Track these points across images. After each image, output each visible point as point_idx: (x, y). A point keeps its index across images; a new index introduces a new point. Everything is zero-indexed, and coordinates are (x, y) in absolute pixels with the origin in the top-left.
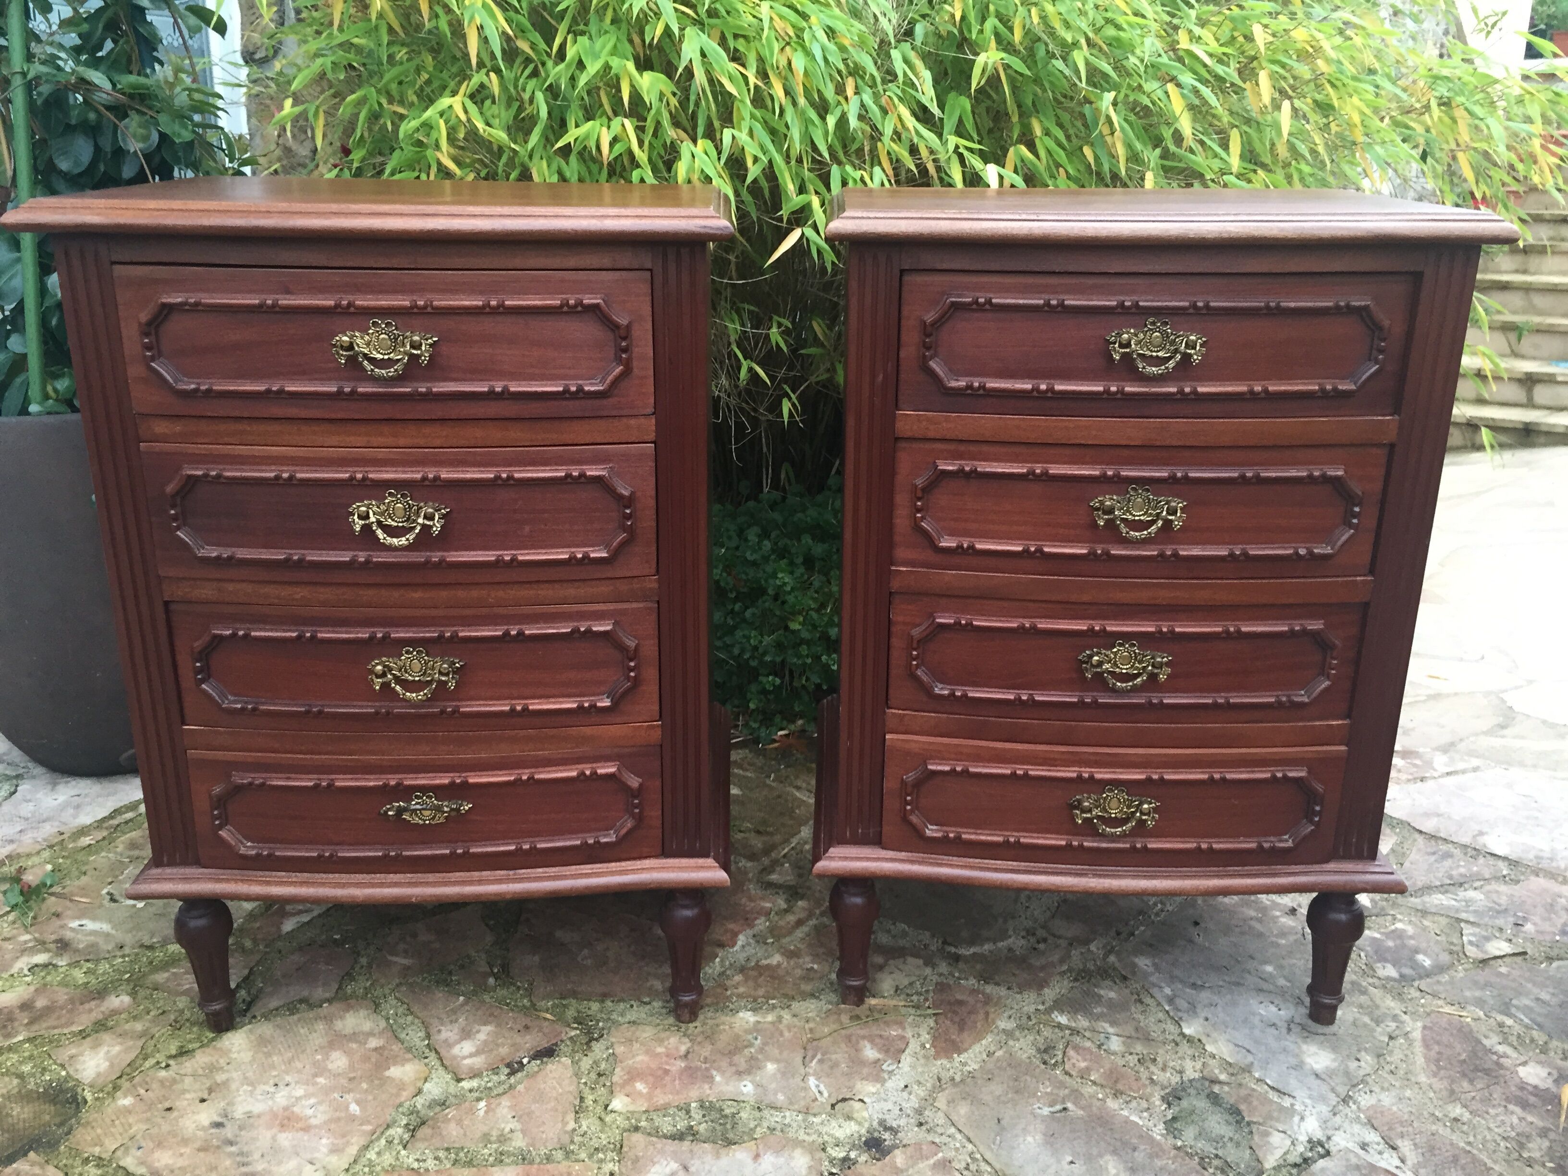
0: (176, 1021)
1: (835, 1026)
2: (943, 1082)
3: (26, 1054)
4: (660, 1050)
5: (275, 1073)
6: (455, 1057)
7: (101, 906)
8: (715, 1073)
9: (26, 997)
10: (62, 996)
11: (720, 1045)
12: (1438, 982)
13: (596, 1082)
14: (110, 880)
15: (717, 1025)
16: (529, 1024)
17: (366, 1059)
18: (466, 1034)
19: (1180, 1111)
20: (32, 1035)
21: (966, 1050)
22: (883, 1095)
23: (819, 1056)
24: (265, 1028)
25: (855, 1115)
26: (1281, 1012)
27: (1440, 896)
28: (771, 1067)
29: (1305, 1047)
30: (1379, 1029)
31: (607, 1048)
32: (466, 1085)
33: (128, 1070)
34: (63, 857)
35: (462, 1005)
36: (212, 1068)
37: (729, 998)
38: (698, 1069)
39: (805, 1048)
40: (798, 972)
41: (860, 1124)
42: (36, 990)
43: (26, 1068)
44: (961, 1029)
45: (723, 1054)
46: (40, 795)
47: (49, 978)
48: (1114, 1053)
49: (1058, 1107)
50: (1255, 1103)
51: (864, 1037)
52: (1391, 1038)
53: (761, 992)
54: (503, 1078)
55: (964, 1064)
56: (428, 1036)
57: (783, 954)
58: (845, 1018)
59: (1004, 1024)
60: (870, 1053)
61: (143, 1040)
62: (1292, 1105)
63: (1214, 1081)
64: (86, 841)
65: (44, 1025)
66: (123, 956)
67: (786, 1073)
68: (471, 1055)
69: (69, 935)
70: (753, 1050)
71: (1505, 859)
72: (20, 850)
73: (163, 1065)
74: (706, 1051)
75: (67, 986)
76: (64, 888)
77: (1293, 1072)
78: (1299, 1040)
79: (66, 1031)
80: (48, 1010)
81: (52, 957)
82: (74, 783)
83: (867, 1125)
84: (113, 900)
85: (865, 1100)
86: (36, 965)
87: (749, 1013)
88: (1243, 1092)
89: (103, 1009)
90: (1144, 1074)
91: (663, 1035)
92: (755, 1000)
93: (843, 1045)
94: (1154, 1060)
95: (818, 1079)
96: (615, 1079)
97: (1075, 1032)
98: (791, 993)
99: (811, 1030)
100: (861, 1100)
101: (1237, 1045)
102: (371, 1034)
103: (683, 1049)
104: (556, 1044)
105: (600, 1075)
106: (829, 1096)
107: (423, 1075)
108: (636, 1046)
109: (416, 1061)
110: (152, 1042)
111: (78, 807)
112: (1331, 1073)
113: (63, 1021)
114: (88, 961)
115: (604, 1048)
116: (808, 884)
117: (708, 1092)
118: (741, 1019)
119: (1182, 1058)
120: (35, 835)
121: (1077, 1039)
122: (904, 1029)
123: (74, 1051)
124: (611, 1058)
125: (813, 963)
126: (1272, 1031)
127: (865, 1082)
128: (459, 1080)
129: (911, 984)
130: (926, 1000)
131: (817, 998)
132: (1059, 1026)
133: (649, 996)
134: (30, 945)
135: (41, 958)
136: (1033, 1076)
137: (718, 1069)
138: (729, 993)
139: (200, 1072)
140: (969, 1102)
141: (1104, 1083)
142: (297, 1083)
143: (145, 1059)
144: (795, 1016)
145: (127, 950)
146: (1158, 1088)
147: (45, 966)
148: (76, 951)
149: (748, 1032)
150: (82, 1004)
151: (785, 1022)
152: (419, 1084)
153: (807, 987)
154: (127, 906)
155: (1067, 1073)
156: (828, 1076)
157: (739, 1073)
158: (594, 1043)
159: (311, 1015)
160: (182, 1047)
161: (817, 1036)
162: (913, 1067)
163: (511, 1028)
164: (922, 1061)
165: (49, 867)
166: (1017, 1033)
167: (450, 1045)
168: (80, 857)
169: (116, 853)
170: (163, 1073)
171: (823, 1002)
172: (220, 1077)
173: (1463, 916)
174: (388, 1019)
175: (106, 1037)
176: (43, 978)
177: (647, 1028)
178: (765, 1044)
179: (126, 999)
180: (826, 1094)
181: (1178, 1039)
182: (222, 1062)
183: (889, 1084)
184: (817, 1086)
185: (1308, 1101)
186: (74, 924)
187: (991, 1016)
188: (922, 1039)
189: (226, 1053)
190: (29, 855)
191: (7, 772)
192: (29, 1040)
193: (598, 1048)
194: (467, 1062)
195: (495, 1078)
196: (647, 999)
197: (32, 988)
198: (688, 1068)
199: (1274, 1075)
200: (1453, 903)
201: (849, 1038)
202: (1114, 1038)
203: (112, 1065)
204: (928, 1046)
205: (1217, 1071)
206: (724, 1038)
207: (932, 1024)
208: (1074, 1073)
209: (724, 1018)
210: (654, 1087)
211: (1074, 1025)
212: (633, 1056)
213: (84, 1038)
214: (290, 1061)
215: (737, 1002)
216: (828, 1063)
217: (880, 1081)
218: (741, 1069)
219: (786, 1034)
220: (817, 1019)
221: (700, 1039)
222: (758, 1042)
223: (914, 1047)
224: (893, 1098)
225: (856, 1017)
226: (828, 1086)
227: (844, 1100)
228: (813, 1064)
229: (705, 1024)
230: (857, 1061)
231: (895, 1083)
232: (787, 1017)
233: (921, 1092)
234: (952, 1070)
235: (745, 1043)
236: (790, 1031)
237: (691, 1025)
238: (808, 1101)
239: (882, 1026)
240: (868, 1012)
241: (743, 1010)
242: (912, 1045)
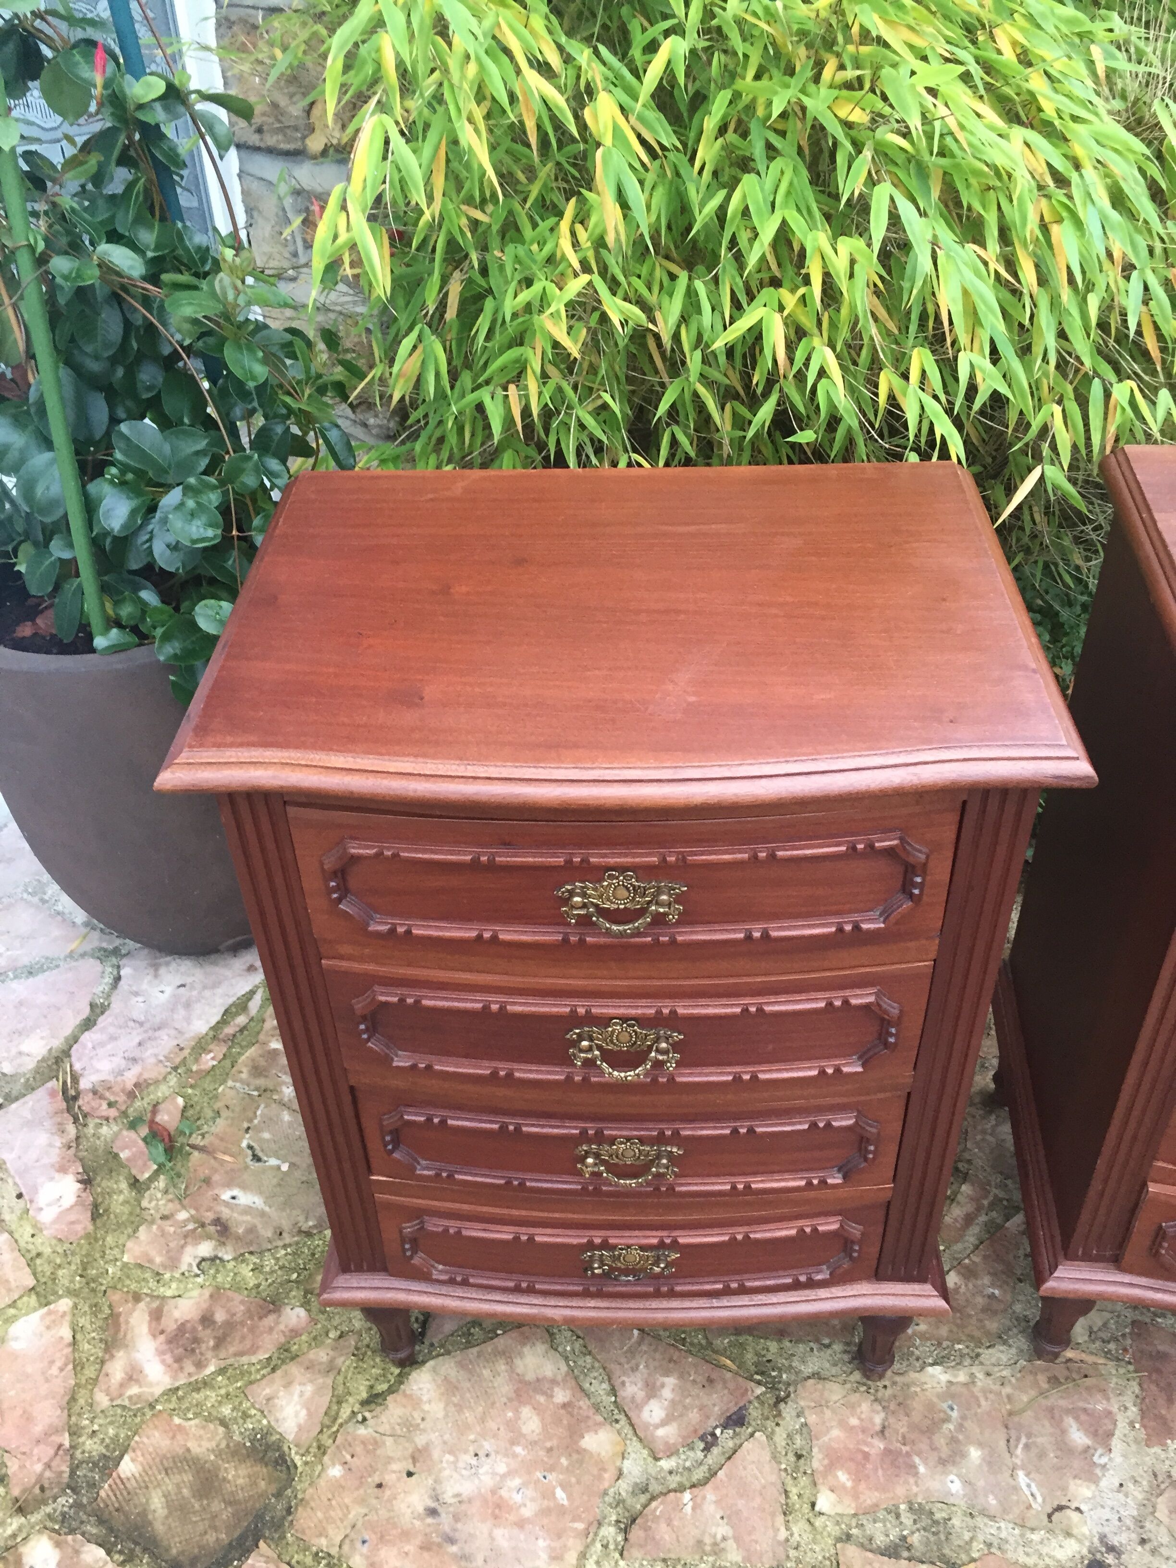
0: (357, 1349)
1: (1033, 1393)
2: (1160, 1479)
3: (223, 1391)
4: (854, 1421)
5: (472, 1437)
6: (647, 1426)
7: (247, 1167)
8: (917, 1460)
9: (205, 1306)
10: (238, 1305)
11: (916, 1417)
13: (796, 1469)
14: (246, 1125)
15: (908, 1386)
16: (714, 1376)
17: (558, 1421)
18: (652, 1390)
20: (223, 1364)
22: (1098, 1499)
23: (1024, 1440)
24: (447, 1366)
25: (1075, 1531)
28: (975, 1454)
31: (798, 1416)
32: (666, 1464)
33: (327, 1421)
34: (192, 1087)
35: (640, 1343)
36: (410, 1427)
38: (900, 1453)
39: (1007, 1427)
40: (980, 1301)
41: (1079, 1541)
42: (211, 1296)
43: (226, 1410)
44: (1170, 1401)
45: (923, 1432)
46: (145, 986)
47: (220, 1278)
51: (1068, 1412)
53: (944, 1331)
54: (700, 1455)
56: (613, 1391)
57: (959, 1273)
58: (1042, 1379)
60: (1078, 1437)
61: (332, 1376)
64: (208, 1060)
65: (232, 1350)
66: (285, 1247)
67: (991, 1463)
68: (664, 1423)
69: (225, 1213)
70: (951, 1427)
72: (146, 1076)
73: (360, 1418)
74: (901, 1426)
75: (239, 1289)
76: (203, 1135)
79: (254, 1359)
80: (230, 1326)
81: (215, 1249)
82: (174, 965)
83: (1087, 1544)
84: (257, 1158)
85: (1082, 1507)
86: (204, 1259)
87: (938, 1369)
89: (282, 1327)
91: (853, 1398)
92: (940, 1344)
93: (1047, 1423)
95: (1027, 1475)
96: (816, 1464)
98: (977, 1334)
99: (1009, 1397)
100: (1078, 1509)
102: (554, 1382)
103: (878, 1419)
104: (744, 1408)
105: (799, 1457)
106: (1044, 1501)
107: (619, 1449)
108: (828, 1413)
109: (608, 1427)
110: (340, 1379)
111: (188, 1005)
113: (248, 1343)
114: (251, 1253)
115: (794, 1414)
116: (967, 1156)
117: (915, 1489)
118: (933, 1376)
120: (155, 1051)
122: (1108, 1399)
123: (268, 1391)
124: (804, 1430)
125: (993, 1285)
127: (1079, 1482)
128: (657, 1459)
129: (1105, 1325)
130: (1125, 1350)
131: (1005, 1343)
133: (828, 1335)
134: (191, 1226)
135: (205, 1249)
137: (919, 1454)
139: (399, 1432)
142: (497, 1452)
143: (339, 1403)
144: (988, 1374)
145: (286, 1236)
147: (213, 1259)
148: (238, 1238)
149: (943, 1397)
150: (260, 1318)
151: (979, 1384)
152: (618, 1463)
153: (993, 1325)
154: (272, 1167)
156: (1038, 1471)
157: (943, 1462)
158: (782, 1405)
159: (489, 1347)
160: (371, 1387)
161: (1018, 1406)
162: (1124, 1456)
163: (694, 1381)
164: (1134, 1447)
165: (180, 1101)
167: (639, 1407)
168: (207, 1084)
169: (242, 1081)
170: (362, 1431)
171: (1013, 1351)
172: (420, 1440)
174: (567, 1359)
175: (294, 1369)
176: (214, 1277)
177: (835, 1387)
178: (964, 1418)
179: (302, 1312)
180: (1040, 1499)
182: (417, 1415)
183: (1103, 1483)
184: (1029, 1486)
186: (226, 1196)
188: (1129, 1413)
189: (416, 1402)
190: (157, 1082)
191: (104, 945)
192: (222, 1371)
193: (788, 1410)
194: (661, 1432)
195: (691, 1454)
196: (826, 1341)
197: (207, 1293)
198: (887, 1452)
201: (1051, 1410)
203: (310, 1414)
204: (1137, 1426)
206: (917, 1405)
207: (1137, 1390)
209: (913, 1375)
210: (857, 1480)
212: (828, 1430)
213: (274, 1370)
214: (482, 1420)
215: (922, 1348)
216: (1034, 1451)
217: (1094, 1480)
218: (943, 1456)
219: (983, 1402)
220: (1013, 1380)
221: (893, 1406)
222: (955, 1414)
223: (1122, 1427)
224: (1109, 1503)
225: (1054, 1381)
226: (1040, 1485)
227: (1060, 1508)
228: (1019, 1451)
229: (894, 1383)
230: (1064, 1448)
231: (1109, 1481)
232: (980, 1376)
233: (1138, 1493)
234: (1167, 1462)
235: (942, 1415)
236: (986, 1399)
237: (880, 1384)
238: (1022, 1507)
239: (1085, 1394)
240: (1066, 1373)
241: (930, 1361)
242: (1120, 1425)
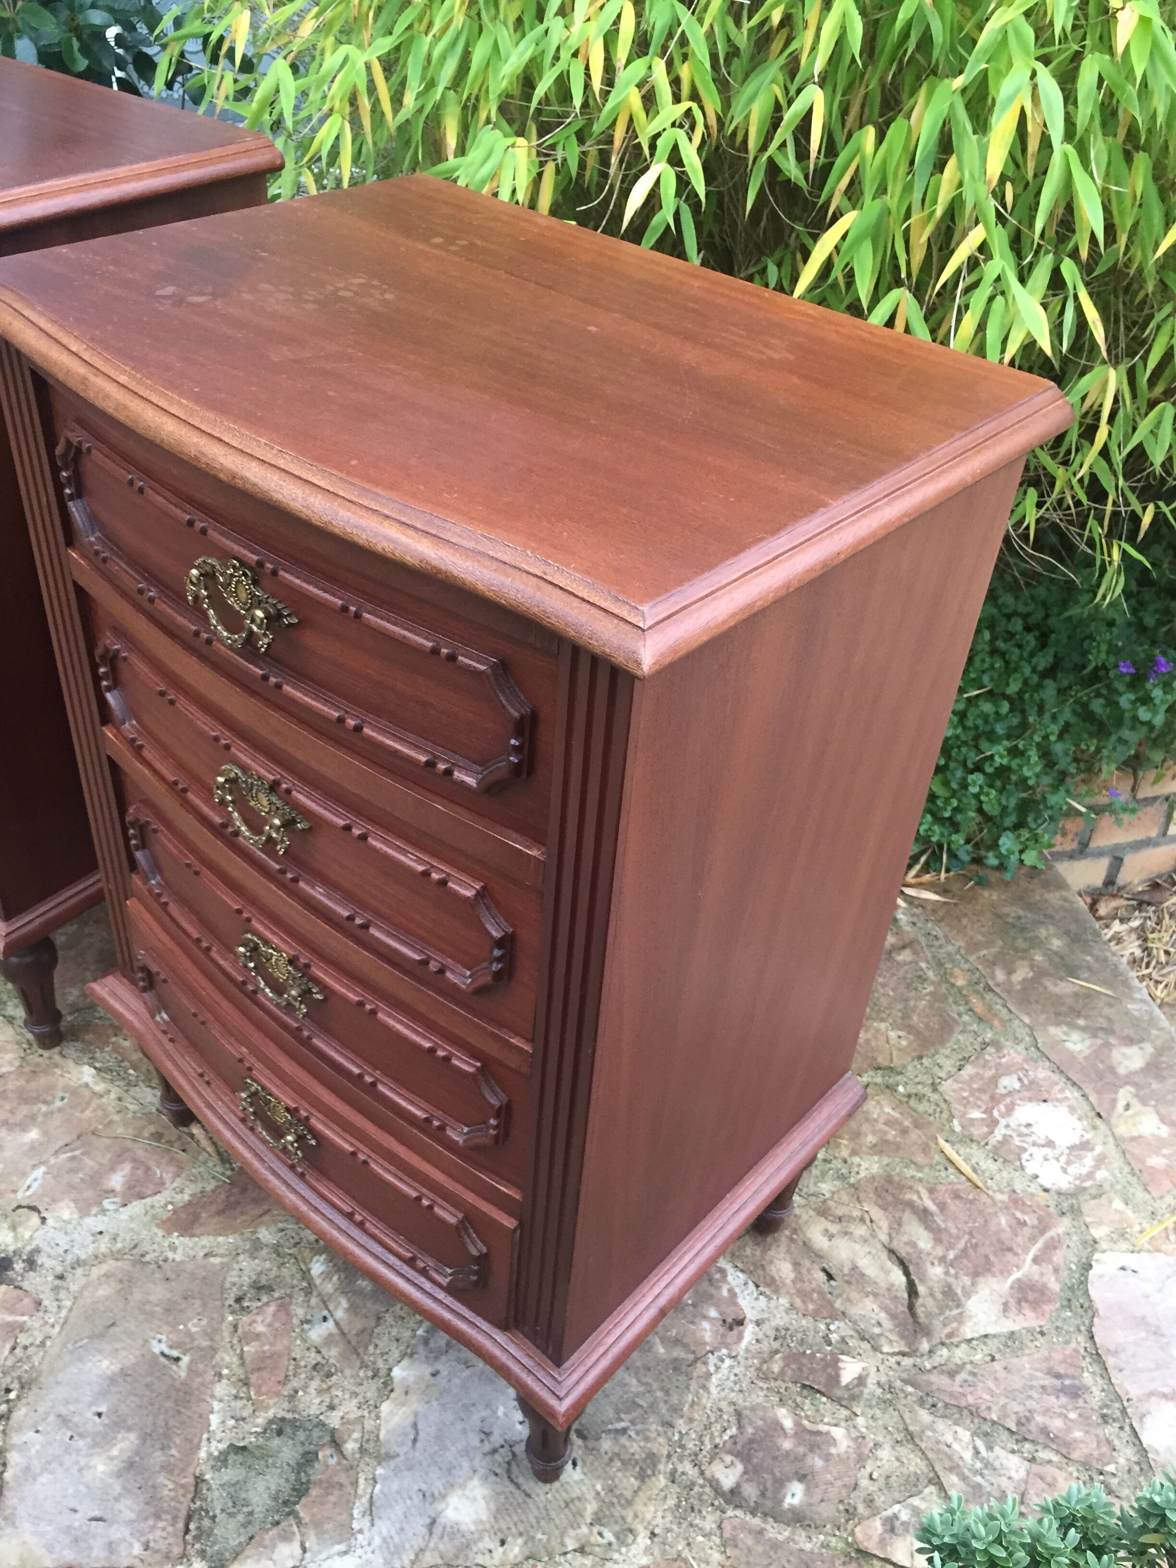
1: (130, 1133)
2: (134, 1252)
11: (33, 1085)
12: (761, 1532)
15: (57, 1066)
19: (258, 1447)
21: (192, 1236)
22: (70, 1228)
23: (77, 1153)
25: (20, 1230)
26: (519, 1427)
27: (965, 1435)
28: (33, 1134)
29: (476, 1482)
30: (585, 1530)
37: (107, 1044)
39: (78, 1137)
41: (16, 1239)
44: (220, 1212)
45: (20, 1097)
48: (304, 1340)
49: (175, 1353)
50: (332, 1499)
51: (136, 1161)
52: (582, 1550)
53: (135, 1056)
55: (173, 1248)
58: (150, 1129)
59: (266, 1235)
60: (117, 1180)
62: (361, 1531)
63: (336, 1443)
67: (34, 1148)
70: (44, 1108)
71: (1143, 1451)
74: (13, 1084)
77: (417, 1499)
78: (482, 1471)
83: (20, 1245)
85: (50, 1222)
87: (94, 1072)
88: (343, 1478)
90: (295, 1383)
91: (10, 1046)
93: (109, 1156)
94: (329, 1375)
95: (45, 1173)
97: (310, 1289)
99: (110, 1122)
100: (44, 1220)
101: (415, 1425)
106: (29, 1196)
112: (454, 1531)
118: (82, 1073)
119: (355, 1394)
121: (300, 1298)
122: (176, 1176)
126: (474, 1439)
127: (72, 1205)
132: (306, 1274)
136: (204, 1305)
138: (114, 1039)
140: (120, 1287)
141: (248, 1360)
144: (120, 1099)
146: (286, 1405)
149: (66, 1089)
151: (104, 1100)
155: (235, 1327)
156: (55, 1178)
161: (105, 1132)
162: (131, 1218)
164: (148, 1218)
166: (265, 1251)
173: (951, 1480)
178: (60, 1110)
180: (29, 1193)
181: (383, 1372)
183: (89, 1221)
184: (35, 1180)
185: (377, 1541)
187: (266, 1218)
188: (179, 1197)
199: (395, 1486)
200: (968, 1455)
202: (330, 1324)
204: (171, 1207)
205: (356, 1435)
206: (43, 1081)
207: (209, 1188)
208: (240, 1330)
209: (71, 1063)
211: (318, 1282)
215: (105, 1056)
216: (74, 1165)
217: (84, 1212)
218: (11, 1121)
219: (88, 1113)
220: (130, 1115)
221: (27, 1069)
222: (58, 1104)
223: (159, 1199)
224: (76, 1236)
225: (158, 1136)
226: (42, 1186)
227: (33, 1209)
228: (63, 1156)
229: (50, 1058)
230: (95, 1180)
231: (94, 1223)
232: (113, 1096)
233: (104, 1246)
234: (155, 1247)
235: (49, 1098)
236: (95, 1110)
237: (40, 1051)
238: (12, 1187)
239: (164, 1161)
240: (173, 1138)
241: (97, 1065)
242: (158, 1196)
